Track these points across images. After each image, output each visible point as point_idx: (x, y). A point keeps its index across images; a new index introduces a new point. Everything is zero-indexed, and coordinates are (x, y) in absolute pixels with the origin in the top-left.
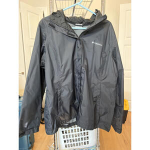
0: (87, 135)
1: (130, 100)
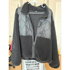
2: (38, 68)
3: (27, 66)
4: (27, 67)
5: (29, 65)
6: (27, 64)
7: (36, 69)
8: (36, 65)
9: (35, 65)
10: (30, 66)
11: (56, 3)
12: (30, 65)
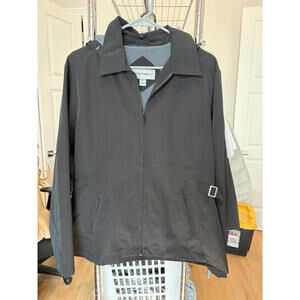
0: (163, 282)
1: (261, 207)
2: (160, 285)
3: (118, 277)
4: (116, 284)
5: (126, 274)
6: (116, 268)
7: (152, 289)
8: (154, 275)
9: (148, 276)
10: (129, 277)
11: (245, 9)
12: (129, 273)
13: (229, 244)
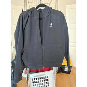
0: (48, 83)
3: (34, 84)
6: (34, 81)
7: (45, 86)
9: (43, 82)
11: (67, 6)
13: (65, 70)
